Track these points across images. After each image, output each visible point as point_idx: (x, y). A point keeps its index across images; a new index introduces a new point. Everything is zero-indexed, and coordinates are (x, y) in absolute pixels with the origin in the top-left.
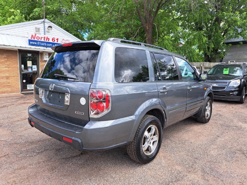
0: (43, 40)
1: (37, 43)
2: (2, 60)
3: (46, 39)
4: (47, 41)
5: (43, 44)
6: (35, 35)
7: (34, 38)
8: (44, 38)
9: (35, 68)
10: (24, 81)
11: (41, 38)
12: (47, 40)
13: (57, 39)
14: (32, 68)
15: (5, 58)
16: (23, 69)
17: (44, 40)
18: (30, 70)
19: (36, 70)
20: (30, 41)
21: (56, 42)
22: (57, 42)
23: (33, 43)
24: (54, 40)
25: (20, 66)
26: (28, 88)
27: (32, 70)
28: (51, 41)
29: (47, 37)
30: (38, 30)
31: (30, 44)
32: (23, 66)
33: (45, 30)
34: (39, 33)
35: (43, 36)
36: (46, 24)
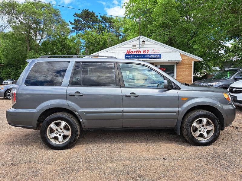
0: (135, 53)
3: (138, 52)
4: (139, 54)
5: (136, 57)
6: (130, 50)
8: (137, 51)
11: (134, 52)
12: (139, 53)
13: (148, 51)
17: (137, 53)
20: (126, 55)
21: (146, 53)
22: (148, 53)
24: (144, 52)
28: (142, 53)
29: (139, 50)
30: (134, 45)
31: (125, 58)
33: (140, 44)
34: (135, 48)
35: (136, 50)
36: (141, 39)
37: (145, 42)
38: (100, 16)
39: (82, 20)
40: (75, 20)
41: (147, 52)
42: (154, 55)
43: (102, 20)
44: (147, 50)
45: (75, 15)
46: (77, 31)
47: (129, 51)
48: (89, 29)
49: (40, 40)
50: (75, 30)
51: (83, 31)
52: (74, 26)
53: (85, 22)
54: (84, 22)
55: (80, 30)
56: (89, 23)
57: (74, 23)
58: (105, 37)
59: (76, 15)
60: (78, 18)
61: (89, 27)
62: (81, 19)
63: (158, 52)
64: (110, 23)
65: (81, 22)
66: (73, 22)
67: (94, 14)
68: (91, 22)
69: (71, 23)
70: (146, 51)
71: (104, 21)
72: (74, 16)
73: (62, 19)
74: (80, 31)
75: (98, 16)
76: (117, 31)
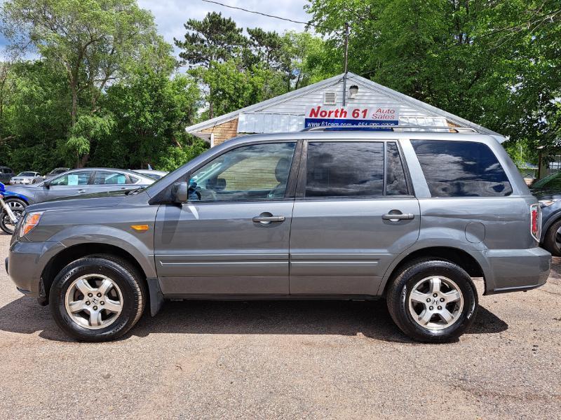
0: (332, 117)
1: (321, 125)
3: (339, 114)
4: (342, 118)
6: (319, 108)
7: (316, 115)
8: (337, 111)
11: (330, 112)
12: (341, 116)
13: (365, 112)
17: (336, 116)
20: (307, 121)
21: (360, 117)
22: (364, 117)
24: (356, 115)
28: (349, 117)
29: (342, 110)
30: (330, 97)
31: (306, 127)
33: (344, 95)
34: (333, 103)
35: (334, 109)
36: (347, 82)
37: (359, 90)
38: (248, 29)
39: (205, 39)
40: (187, 36)
41: (361, 115)
42: (380, 122)
43: (251, 38)
44: (362, 110)
45: (188, 23)
46: (190, 63)
47: (316, 111)
48: (220, 59)
49: (103, 83)
50: (187, 61)
51: (204, 64)
52: (184, 51)
53: (210, 42)
54: (208, 43)
55: (198, 60)
56: (219, 46)
57: (186, 44)
58: (257, 79)
59: (191, 24)
60: (195, 32)
61: (221, 55)
62: (202, 36)
63: (390, 115)
64: (271, 47)
65: (203, 41)
66: (184, 40)
67: (234, 24)
68: (226, 45)
69: (178, 44)
70: (360, 113)
71: (256, 43)
72: (187, 28)
73: (158, 34)
74: (199, 64)
75: (242, 30)
76: (286, 67)
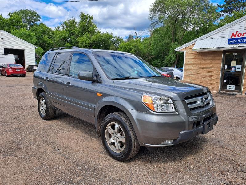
1: (237, 41)
2: (209, 61)
7: (235, 36)
9: (239, 68)
10: (225, 81)
14: (235, 68)
15: (211, 59)
16: (226, 69)
18: (233, 70)
19: (240, 70)
23: (233, 41)
25: (223, 66)
26: (228, 89)
27: (235, 70)
32: (226, 66)
